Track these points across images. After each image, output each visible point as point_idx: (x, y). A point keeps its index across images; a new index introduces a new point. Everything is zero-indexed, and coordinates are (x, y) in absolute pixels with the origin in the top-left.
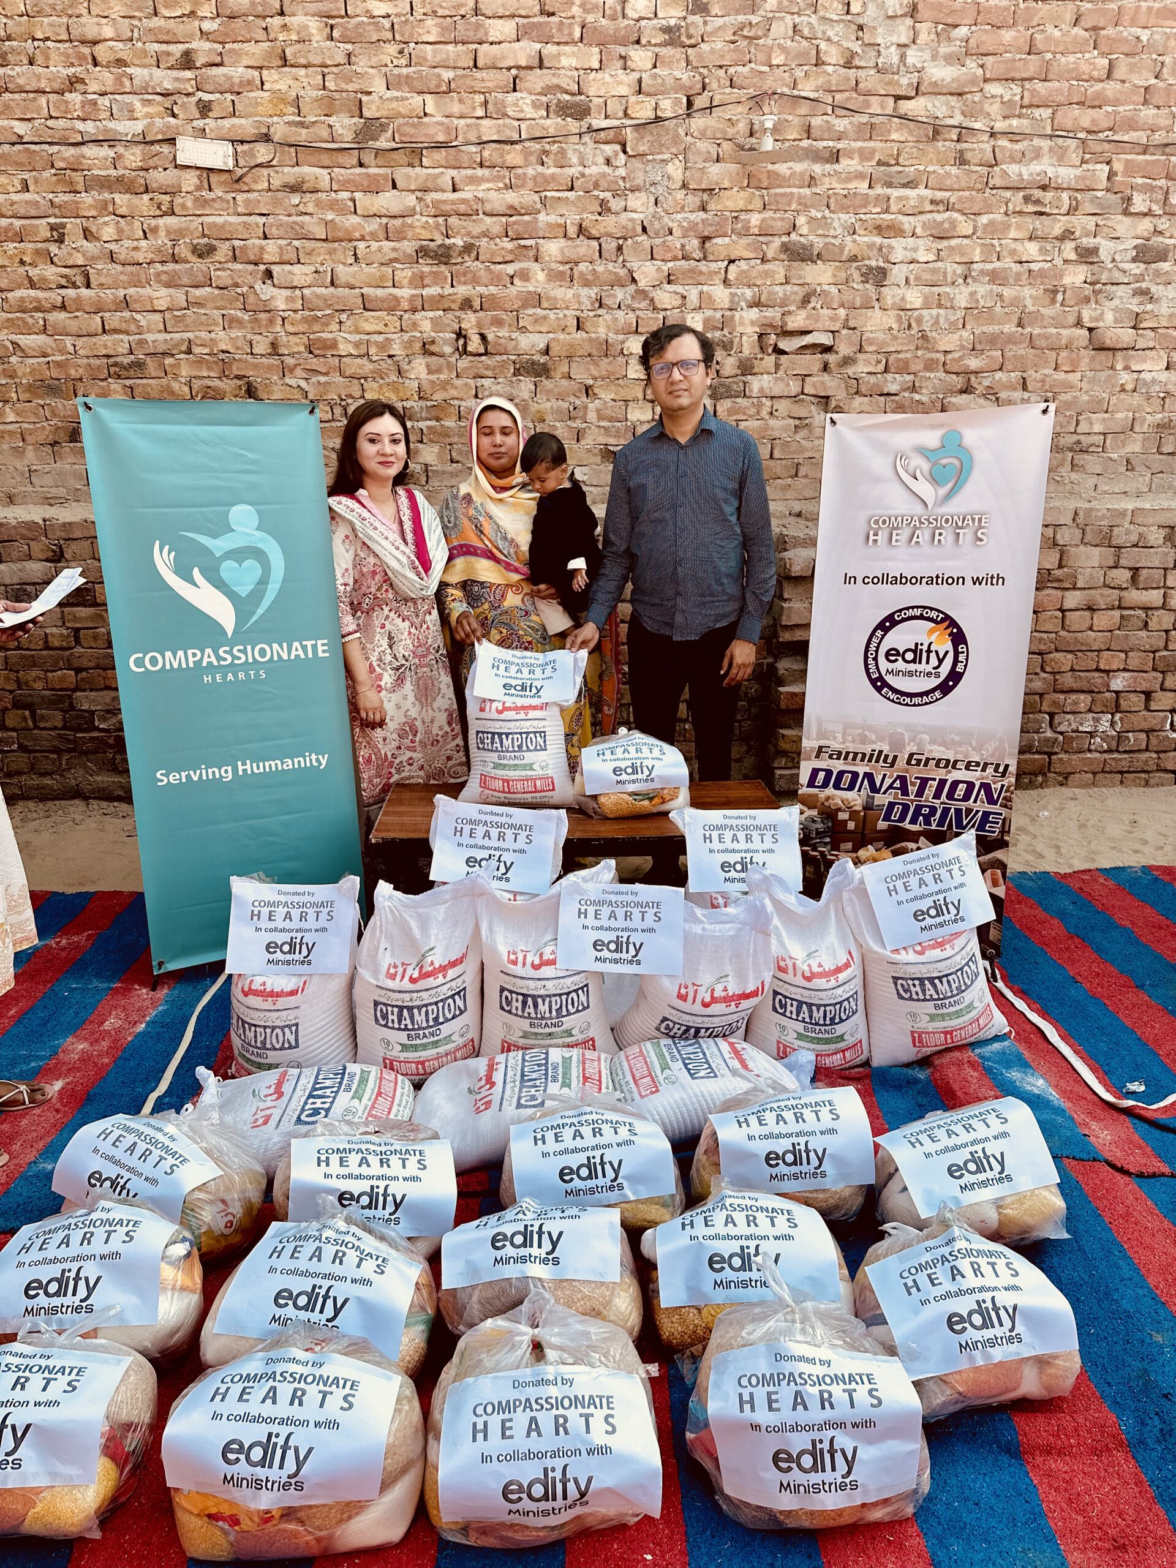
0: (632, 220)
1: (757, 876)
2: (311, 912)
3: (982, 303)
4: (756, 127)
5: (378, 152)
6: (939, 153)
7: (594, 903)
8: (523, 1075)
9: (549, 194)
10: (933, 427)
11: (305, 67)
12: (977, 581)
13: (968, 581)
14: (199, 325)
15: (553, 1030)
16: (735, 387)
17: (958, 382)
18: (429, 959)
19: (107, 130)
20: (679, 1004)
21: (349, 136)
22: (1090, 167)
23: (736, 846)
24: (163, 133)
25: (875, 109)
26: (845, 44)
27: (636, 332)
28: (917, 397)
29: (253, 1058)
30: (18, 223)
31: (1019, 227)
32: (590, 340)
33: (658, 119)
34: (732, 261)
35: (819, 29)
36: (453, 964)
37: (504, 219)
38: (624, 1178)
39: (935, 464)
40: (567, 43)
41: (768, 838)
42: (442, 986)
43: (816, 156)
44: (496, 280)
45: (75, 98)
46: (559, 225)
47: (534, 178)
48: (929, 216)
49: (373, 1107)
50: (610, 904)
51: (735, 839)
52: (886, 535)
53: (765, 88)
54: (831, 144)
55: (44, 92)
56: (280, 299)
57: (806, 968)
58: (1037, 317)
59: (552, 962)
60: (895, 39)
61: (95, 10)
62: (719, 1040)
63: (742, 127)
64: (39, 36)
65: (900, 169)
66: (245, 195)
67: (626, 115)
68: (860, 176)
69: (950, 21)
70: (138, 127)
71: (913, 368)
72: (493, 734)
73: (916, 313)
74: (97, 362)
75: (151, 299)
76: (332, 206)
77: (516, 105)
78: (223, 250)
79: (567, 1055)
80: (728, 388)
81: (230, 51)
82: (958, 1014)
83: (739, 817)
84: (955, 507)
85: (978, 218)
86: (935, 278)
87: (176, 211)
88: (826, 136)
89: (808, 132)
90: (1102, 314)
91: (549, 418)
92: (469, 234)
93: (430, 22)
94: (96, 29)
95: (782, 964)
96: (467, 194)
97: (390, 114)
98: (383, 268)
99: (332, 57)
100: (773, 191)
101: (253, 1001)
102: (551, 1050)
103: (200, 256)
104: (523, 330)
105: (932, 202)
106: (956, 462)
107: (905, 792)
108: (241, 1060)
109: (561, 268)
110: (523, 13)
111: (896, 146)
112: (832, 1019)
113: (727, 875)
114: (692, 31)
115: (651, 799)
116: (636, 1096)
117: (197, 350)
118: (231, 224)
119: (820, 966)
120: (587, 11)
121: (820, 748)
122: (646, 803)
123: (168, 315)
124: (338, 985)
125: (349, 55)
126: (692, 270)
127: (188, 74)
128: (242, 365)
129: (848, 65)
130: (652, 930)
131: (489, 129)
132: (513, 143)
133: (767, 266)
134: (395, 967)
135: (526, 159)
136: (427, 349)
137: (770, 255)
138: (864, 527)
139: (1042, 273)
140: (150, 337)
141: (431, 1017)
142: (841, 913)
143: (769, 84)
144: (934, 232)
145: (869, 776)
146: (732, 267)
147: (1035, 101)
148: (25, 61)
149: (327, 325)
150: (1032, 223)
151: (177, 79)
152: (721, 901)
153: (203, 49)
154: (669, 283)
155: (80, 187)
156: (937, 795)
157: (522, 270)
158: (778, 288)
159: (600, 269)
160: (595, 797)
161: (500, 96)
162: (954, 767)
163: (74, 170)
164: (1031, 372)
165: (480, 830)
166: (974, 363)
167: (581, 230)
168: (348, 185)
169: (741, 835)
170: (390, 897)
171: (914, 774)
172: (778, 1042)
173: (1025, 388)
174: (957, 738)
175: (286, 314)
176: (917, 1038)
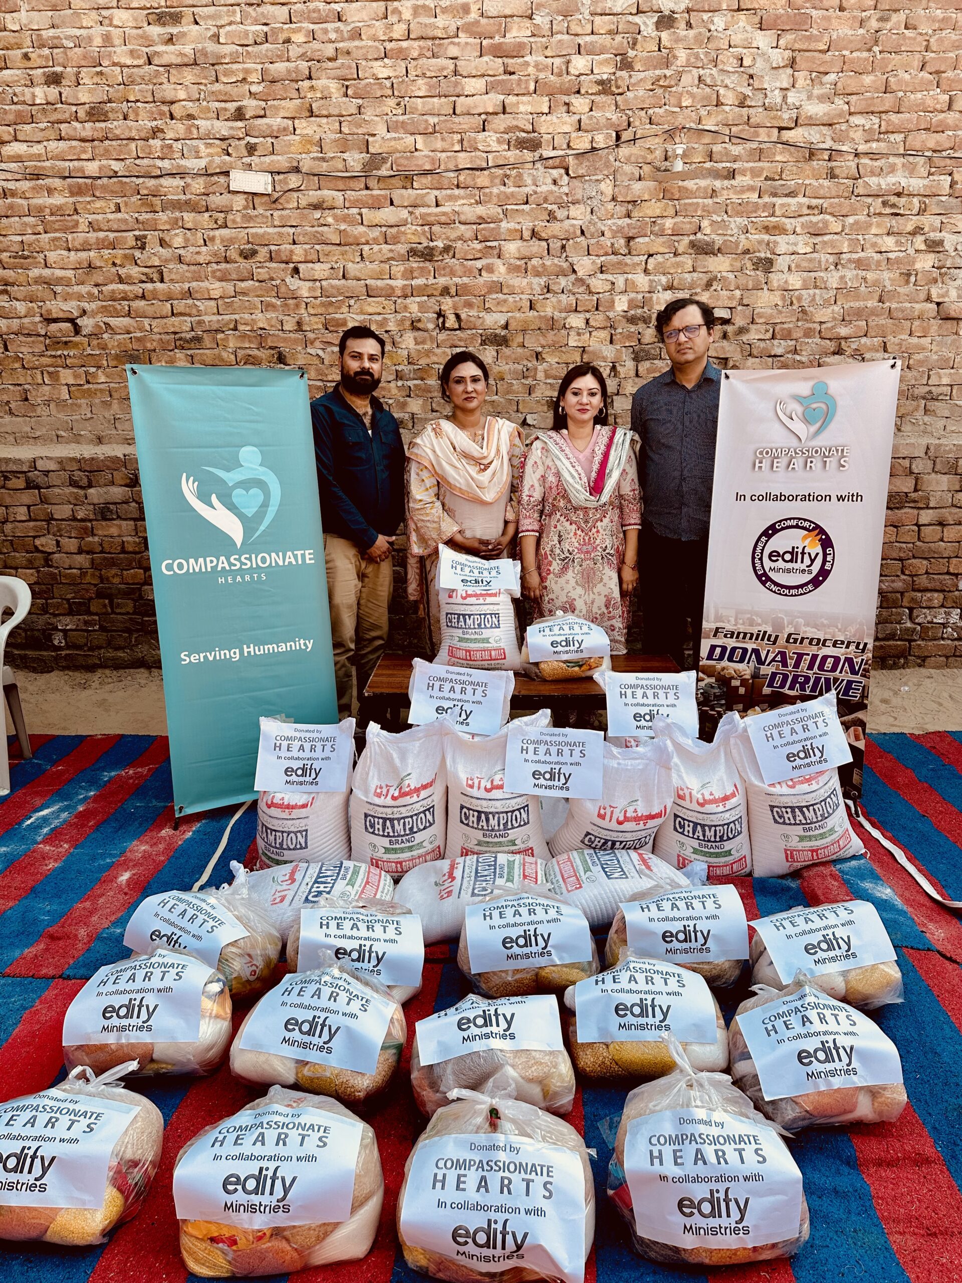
0: (573, 225)
1: (661, 724)
2: (319, 745)
3: (850, 284)
4: (669, 154)
5: (380, 179)
6: (814, 169)
7: (534, 742)
8: (477, 872)
9: (509, 207)
10: (806, 379)
11: (327, 117)
12: (840, 498)
13: (834, 499)
14: (243, 309)
15: (501, 839)
16: (653, 351)
17: (831, 346)
18: (407, 782)
19: (179, 166)
20: (599, 822)
21: (359, 167)
22: (935, 178)
23: (645, 701)
24: (220, 168)
25: (763, 137)
26: (739, 89)
27: (576, 311)
28: (798, 358)
29: (273, 856)
30: (112, 235)
31: (879, 225)
32: (540, 317)
33: (594, 149)
34: (650, 255)
35: (719, 79)
36: (425, 787)
37: (474, 227)
38: (552, 946)
39: (807, 407)
40: (524, 94)
41: (671, 696)
42: (415, 803)
43: (717, 174)
44: (468, 272)
45: (156, 143)
46: (516, 230)
47: (498, 196)
48: (806, 218)
49: (362, 892)
50: (546, 743)
51: (645, 695)
52: (769, 463)
53: (677, 124)
54: (728, 165)
55: (134, 139)
56: (304, 289)
57: (700, 796)
58: (894, 294)
59: (500, 787)
60: (778, 85)
61: (172, 80)
62: (631, 852)
63: (659, 154)
64: (132, 98)
65: (783, 182)
66: (279, 212)
67: (569, 146)
68: (751, 189)
69: (822, 70)
70: (202, 163)
71: (794, 336)
72: (459, 615)
73: (797, 293)
74: (168, 337)
75: (208, 290)
76: (345, 219)
77: (485, 141)
78: (263, 252)
79: (511, 859)
80: (647, 353)
81: (271, 106)
82: (822, 836)
83: (648, 679)
84: (822, 441)
85: (846, 219)
86: (811, 266)
87: (229, 225)
88: (724, 159)
89: (710, 156)
90: (948, 291)
91: (508, 377)
92: (447, 238)
93: (420, 82)
94: (173, 93)
95: (681, 793)
96: (447, 208)
97: (389, 150)
98: (382, 265)
99: (346, 109)
100: (682, 202)
101: (273, 811)
102: (499, 855)
103: (245, 258)
104: (488, 310)
105: (809, 207)
106: (823, 406)
107: (785, 664)
108: (264, 858)
109: (518, 263)
110: (491, 73)
111: (780, 165)
112: (721, 837)
113: (639, 724)
114: (620, 83)
115: (580, 666)
116: (564, 890)
117: (241, 327)
118: (269, 234)
119: (711, 794)
120: (539, 70)
121: (717, 629)
122: (577, 669)
123: (220, 302)
124: (339, 800)
125: (360, 107)
126: (620, 263)
127: (240, 124)
128: (275, 339)
129: (742, 105)
130: (578, 764)
131: (464, 160)
132: (482, 169)
133: (678, 259)
134: (381, 788)
135: (492, 181)
136: (415, 326)
137: (680, 251)
138: (752, 458)
139: (898, 261)
140: (206, 318)
141: (407, 827)
142: (729, 754)
143: (680, 121)
144: (811, 230)
145: (756, 652)
146: (651, 260)
147: (890, 129)
148: (121, 117)
149: (340, 308)
150: (889, 222)
151: (232, 128)
152: (633, 743)
153: (251, 106)
154: (602, 272)
155: (158, 208)
156: (810, 667)
157: (488, 264)
158: (687, 275)
159: (548, 263)
160: (537, 664)
161: (472, 135)
162: (824, 645)
163: (154, 196)
164: (890, 337)
165: (447, 686)
166: (843, 331)
167: (534, 234)
168: (359, 204)
169: (650, 693)
170: (378, 735)
171: (792, 650)
172: (679, 856)
173: (885, 350)
174: (825, 622)
175: (308, 300)
176: (789, 855)
